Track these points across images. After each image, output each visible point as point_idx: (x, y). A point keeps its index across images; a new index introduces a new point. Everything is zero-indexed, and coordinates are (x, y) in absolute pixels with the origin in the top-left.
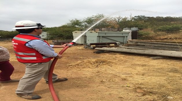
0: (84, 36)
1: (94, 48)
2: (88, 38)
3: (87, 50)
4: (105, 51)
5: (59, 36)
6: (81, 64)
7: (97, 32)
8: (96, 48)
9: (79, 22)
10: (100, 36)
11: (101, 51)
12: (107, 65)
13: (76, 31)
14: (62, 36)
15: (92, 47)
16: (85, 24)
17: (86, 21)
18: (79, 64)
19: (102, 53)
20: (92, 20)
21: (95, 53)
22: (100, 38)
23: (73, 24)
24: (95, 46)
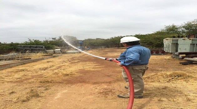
0: (175, 44)
1: (183, 58)
2: (179, 47)
3: (173, 60)
4: (193, 63)
5: (148, 44)
6: (152, 77)
7: (190, 39)
8: (185, 58)
9: (176, 27)
10: (194, 44)
11: (189, 62)
12: (182, 80)
13: (166, 39)
14: (152, 44)
15: (181, 57)
16: (182, 30)
17: (184, 27)
18: (151, 77)
19: (190, 64)
20: (192, 25)
21: (181, 64)
22: (194, 46)
23: (167, 30)
24: (185, 55)
